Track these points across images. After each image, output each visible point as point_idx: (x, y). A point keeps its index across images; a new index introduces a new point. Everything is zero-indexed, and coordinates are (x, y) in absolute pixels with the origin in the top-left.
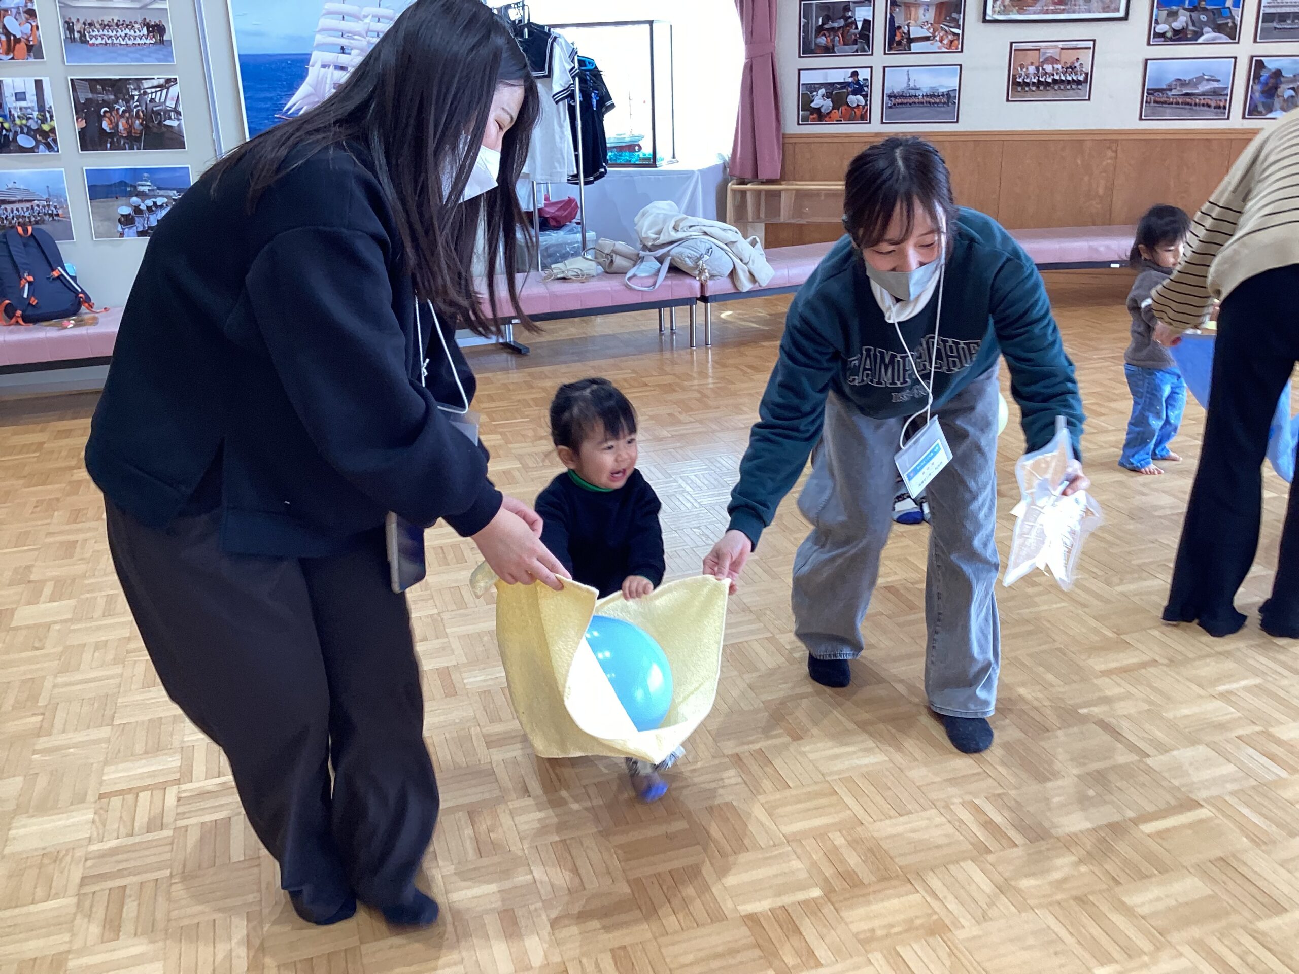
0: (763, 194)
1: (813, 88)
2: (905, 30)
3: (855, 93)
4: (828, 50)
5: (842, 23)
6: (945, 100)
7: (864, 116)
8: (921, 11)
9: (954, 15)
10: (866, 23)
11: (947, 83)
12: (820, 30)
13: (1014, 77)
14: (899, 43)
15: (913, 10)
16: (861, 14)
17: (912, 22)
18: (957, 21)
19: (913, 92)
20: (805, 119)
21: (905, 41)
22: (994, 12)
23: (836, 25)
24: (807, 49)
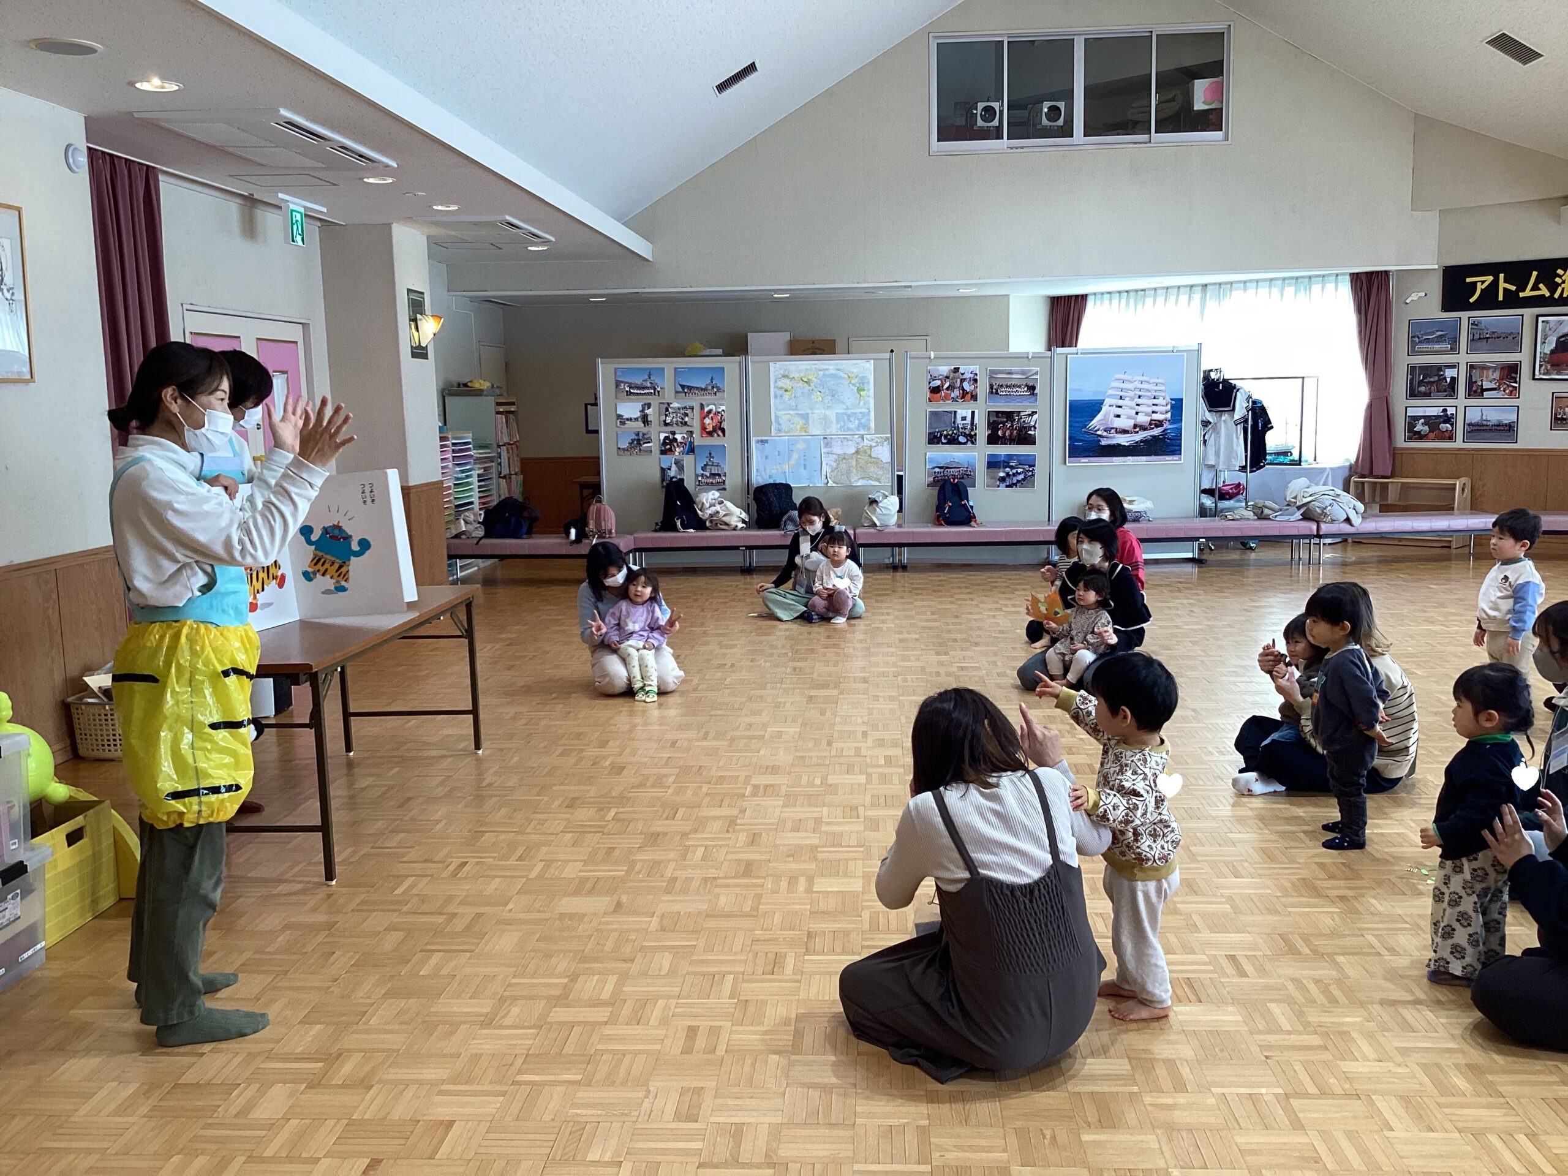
0: (1378, 486)
1: (1416, 418)
2: (1480, 383)
3: (1445, 422)
4: (1427, 395)
5: (1436, 378)
6: (1506, 428)
7: (1451, 437)
8: (1490, 372)
9: (1513, 375)
10: (1453, 379)
11: (1509, 417)
12: (1421, 383)
13: (1556, 414)
14: (1475, 392)
15: (1485, 372)
16: (1449, 373)
17: (1484, 379)
18: (1516, 378)
19: (1485, 423)
20: (1410, 438)
21: (1479, 391)
22: (1540, 374)
23: (1432, 380)
24: (1413, 393)
